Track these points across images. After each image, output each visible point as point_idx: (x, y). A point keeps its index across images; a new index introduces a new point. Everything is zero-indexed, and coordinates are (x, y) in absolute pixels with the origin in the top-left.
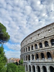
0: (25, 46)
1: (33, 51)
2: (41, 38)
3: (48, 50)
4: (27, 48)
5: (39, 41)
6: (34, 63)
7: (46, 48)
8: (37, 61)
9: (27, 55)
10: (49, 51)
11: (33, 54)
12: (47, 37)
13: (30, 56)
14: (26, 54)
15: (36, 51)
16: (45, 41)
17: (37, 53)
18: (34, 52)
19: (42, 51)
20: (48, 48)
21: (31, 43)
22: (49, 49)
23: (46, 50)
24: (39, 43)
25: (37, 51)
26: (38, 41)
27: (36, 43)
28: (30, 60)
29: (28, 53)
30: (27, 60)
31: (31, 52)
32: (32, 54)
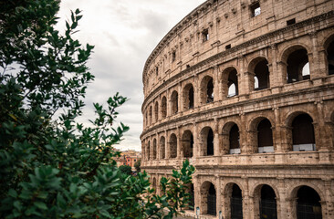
0: (165, 83)
1: (210, 106)
2: (264, 31)
3: (301, 99)
4: (180, 90)
5: (250, 49)
6: (211, 172)
7: (289, 88)
8: (229, 161)
9: (176, 132)
10: (308, 110)
11: (213, 125)
12: (308, 22)
13: (195, 134)
14: (171, 126)
15: (229, 107)
16: (289, 45)
17: (236, 121)
18: (215, 116)
19: (262, 106)
20: (304, 92)
21: (200, 64)
22: (310, 98)
23: (291, 100)
24: (250, 58)
25: (238, 110)
26: (243, 51)
27: (234, 64)
28: (191, 155)
29: (184, 122)
30: (173, 156)
31: (199, 114)
32: (203, 125)
